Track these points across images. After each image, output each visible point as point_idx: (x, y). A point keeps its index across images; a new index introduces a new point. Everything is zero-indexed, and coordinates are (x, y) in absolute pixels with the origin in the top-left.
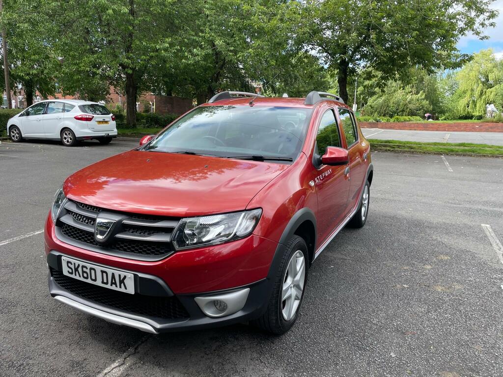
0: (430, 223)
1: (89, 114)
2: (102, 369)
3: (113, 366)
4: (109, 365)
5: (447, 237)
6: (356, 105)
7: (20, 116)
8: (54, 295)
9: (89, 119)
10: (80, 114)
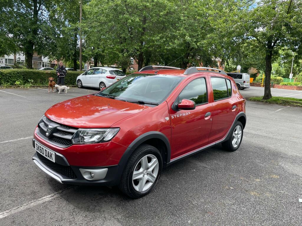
0: (286, 154)
1: (114, 75)
2: (42, 197)
3: (48, 196)
4: (47, 195)
5: (289, 164)
6: (292, 74)
7: (82, 75)
8: (33, 159)
9: (113, 78)
10: (109, 75)
